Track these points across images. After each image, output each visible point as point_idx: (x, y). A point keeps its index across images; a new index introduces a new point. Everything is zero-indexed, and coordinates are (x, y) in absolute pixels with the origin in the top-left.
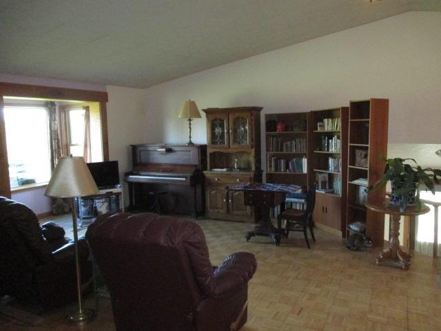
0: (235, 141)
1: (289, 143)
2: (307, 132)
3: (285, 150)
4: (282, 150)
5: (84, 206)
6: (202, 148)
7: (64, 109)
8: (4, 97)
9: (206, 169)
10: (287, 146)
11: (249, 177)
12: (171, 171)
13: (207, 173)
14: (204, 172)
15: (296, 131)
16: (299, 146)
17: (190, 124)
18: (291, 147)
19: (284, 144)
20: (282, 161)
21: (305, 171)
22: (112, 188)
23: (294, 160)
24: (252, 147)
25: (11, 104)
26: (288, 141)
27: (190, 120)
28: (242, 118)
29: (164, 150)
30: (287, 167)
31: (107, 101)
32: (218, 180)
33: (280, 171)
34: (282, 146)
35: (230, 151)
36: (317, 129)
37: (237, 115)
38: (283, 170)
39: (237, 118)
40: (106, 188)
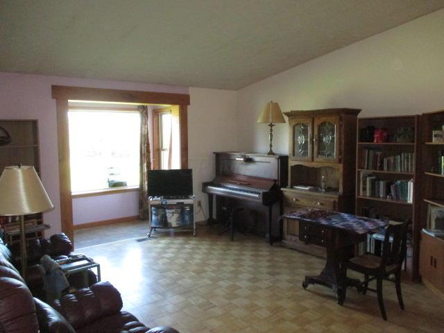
0: (319, 153)
1: (392, 159)
2: (415, 144)
3: (385, 168)
4: (381, 168)
5: (156, 215)
6: (283, 160)
7: (157, 114)
8: (69, 101)
9: (285, 185)
10: (388, 161)
11: (333, 200)
12: (248, 185)
13: (287, 191)
14: (282, 189)
15: (400, 141)
16: (404, 163)
17: (271, 130)
18: (395, 163)
19: (385, 161)
20: (382, 183)
21: (410, 200)
22: (185, 198)
23: (399, 182)
24: (340, 161)
25: (75, 107)
26: (389, 156)
27: (271, 125)
28: (329, 123)
29: (242, 159)
30: (388, 192)
31: (189, 104)
32: (296, 200)
33: (379, 197)
34: (382, 162)
35: (314, 165)
36: (431, 141)
37: (323, 119)
38: (381, 196)
39: (323, 124)
40: (177, 198)
